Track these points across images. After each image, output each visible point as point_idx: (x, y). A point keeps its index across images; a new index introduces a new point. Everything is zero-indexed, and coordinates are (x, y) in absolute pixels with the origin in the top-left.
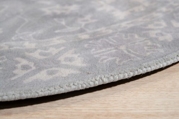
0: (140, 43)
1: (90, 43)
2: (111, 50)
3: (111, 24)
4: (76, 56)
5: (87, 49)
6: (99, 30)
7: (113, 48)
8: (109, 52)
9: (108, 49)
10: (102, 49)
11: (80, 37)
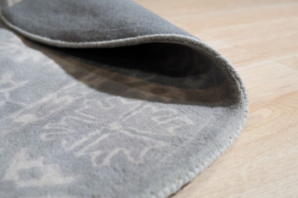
0: (137, 112)
1: (47, 131)
2: (97, 136)
3: (61, 86)
4: (38, 163)
5: (51, 144)
6: (45, 100)
7: (98, 131)
8: (97, 142)
9: (90, 134)
10: (80, 138)
11: (17, 121)
